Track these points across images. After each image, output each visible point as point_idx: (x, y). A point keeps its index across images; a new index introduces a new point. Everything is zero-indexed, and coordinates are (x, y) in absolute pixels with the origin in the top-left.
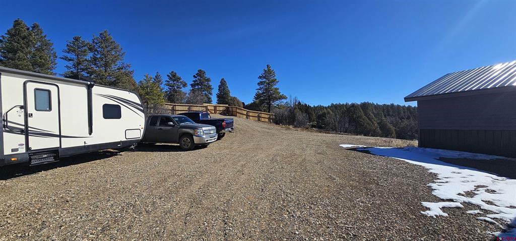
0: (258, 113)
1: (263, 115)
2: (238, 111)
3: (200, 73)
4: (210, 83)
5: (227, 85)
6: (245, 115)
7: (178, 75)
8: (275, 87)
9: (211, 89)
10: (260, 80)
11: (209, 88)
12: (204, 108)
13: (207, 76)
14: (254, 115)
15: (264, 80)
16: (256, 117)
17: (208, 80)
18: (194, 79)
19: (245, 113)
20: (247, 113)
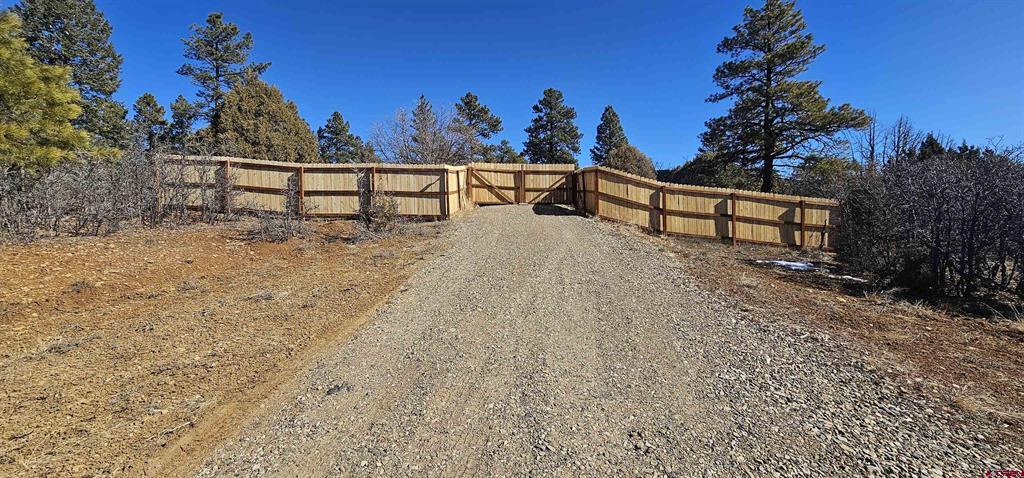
0: (714, 196)
1: (744, 209)
2: (605, 186)
3: (550, 100)
4: (574, 122)
5: (621, 124)
6: (643, 207)
7: (481, 103)
8: (798, 78)
9: (576, 136)
10: (727, 58)
11: (573, 135)
12: (434, 178)
13: (567, 103)
14: (692, 209)
15: (746, 55)
16: (706, 217)
17: (569, 114)
18: (536, 116)
19: (643, 196)
20: (654, 198)
